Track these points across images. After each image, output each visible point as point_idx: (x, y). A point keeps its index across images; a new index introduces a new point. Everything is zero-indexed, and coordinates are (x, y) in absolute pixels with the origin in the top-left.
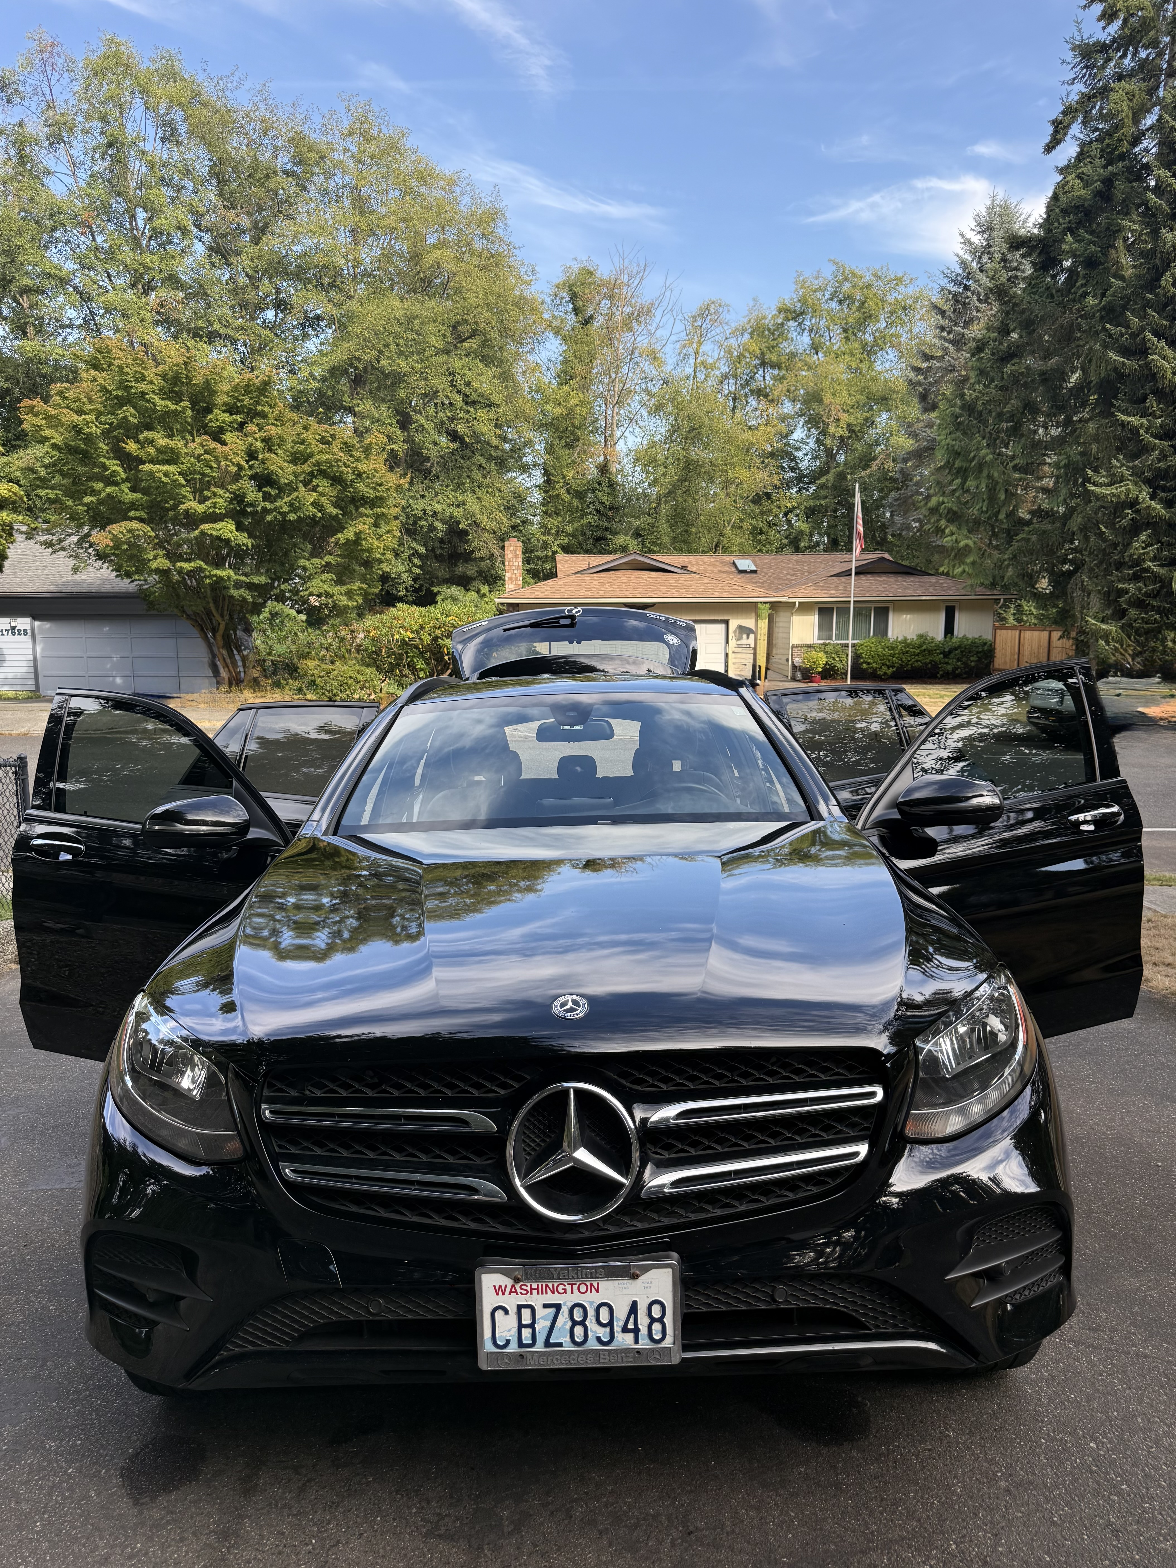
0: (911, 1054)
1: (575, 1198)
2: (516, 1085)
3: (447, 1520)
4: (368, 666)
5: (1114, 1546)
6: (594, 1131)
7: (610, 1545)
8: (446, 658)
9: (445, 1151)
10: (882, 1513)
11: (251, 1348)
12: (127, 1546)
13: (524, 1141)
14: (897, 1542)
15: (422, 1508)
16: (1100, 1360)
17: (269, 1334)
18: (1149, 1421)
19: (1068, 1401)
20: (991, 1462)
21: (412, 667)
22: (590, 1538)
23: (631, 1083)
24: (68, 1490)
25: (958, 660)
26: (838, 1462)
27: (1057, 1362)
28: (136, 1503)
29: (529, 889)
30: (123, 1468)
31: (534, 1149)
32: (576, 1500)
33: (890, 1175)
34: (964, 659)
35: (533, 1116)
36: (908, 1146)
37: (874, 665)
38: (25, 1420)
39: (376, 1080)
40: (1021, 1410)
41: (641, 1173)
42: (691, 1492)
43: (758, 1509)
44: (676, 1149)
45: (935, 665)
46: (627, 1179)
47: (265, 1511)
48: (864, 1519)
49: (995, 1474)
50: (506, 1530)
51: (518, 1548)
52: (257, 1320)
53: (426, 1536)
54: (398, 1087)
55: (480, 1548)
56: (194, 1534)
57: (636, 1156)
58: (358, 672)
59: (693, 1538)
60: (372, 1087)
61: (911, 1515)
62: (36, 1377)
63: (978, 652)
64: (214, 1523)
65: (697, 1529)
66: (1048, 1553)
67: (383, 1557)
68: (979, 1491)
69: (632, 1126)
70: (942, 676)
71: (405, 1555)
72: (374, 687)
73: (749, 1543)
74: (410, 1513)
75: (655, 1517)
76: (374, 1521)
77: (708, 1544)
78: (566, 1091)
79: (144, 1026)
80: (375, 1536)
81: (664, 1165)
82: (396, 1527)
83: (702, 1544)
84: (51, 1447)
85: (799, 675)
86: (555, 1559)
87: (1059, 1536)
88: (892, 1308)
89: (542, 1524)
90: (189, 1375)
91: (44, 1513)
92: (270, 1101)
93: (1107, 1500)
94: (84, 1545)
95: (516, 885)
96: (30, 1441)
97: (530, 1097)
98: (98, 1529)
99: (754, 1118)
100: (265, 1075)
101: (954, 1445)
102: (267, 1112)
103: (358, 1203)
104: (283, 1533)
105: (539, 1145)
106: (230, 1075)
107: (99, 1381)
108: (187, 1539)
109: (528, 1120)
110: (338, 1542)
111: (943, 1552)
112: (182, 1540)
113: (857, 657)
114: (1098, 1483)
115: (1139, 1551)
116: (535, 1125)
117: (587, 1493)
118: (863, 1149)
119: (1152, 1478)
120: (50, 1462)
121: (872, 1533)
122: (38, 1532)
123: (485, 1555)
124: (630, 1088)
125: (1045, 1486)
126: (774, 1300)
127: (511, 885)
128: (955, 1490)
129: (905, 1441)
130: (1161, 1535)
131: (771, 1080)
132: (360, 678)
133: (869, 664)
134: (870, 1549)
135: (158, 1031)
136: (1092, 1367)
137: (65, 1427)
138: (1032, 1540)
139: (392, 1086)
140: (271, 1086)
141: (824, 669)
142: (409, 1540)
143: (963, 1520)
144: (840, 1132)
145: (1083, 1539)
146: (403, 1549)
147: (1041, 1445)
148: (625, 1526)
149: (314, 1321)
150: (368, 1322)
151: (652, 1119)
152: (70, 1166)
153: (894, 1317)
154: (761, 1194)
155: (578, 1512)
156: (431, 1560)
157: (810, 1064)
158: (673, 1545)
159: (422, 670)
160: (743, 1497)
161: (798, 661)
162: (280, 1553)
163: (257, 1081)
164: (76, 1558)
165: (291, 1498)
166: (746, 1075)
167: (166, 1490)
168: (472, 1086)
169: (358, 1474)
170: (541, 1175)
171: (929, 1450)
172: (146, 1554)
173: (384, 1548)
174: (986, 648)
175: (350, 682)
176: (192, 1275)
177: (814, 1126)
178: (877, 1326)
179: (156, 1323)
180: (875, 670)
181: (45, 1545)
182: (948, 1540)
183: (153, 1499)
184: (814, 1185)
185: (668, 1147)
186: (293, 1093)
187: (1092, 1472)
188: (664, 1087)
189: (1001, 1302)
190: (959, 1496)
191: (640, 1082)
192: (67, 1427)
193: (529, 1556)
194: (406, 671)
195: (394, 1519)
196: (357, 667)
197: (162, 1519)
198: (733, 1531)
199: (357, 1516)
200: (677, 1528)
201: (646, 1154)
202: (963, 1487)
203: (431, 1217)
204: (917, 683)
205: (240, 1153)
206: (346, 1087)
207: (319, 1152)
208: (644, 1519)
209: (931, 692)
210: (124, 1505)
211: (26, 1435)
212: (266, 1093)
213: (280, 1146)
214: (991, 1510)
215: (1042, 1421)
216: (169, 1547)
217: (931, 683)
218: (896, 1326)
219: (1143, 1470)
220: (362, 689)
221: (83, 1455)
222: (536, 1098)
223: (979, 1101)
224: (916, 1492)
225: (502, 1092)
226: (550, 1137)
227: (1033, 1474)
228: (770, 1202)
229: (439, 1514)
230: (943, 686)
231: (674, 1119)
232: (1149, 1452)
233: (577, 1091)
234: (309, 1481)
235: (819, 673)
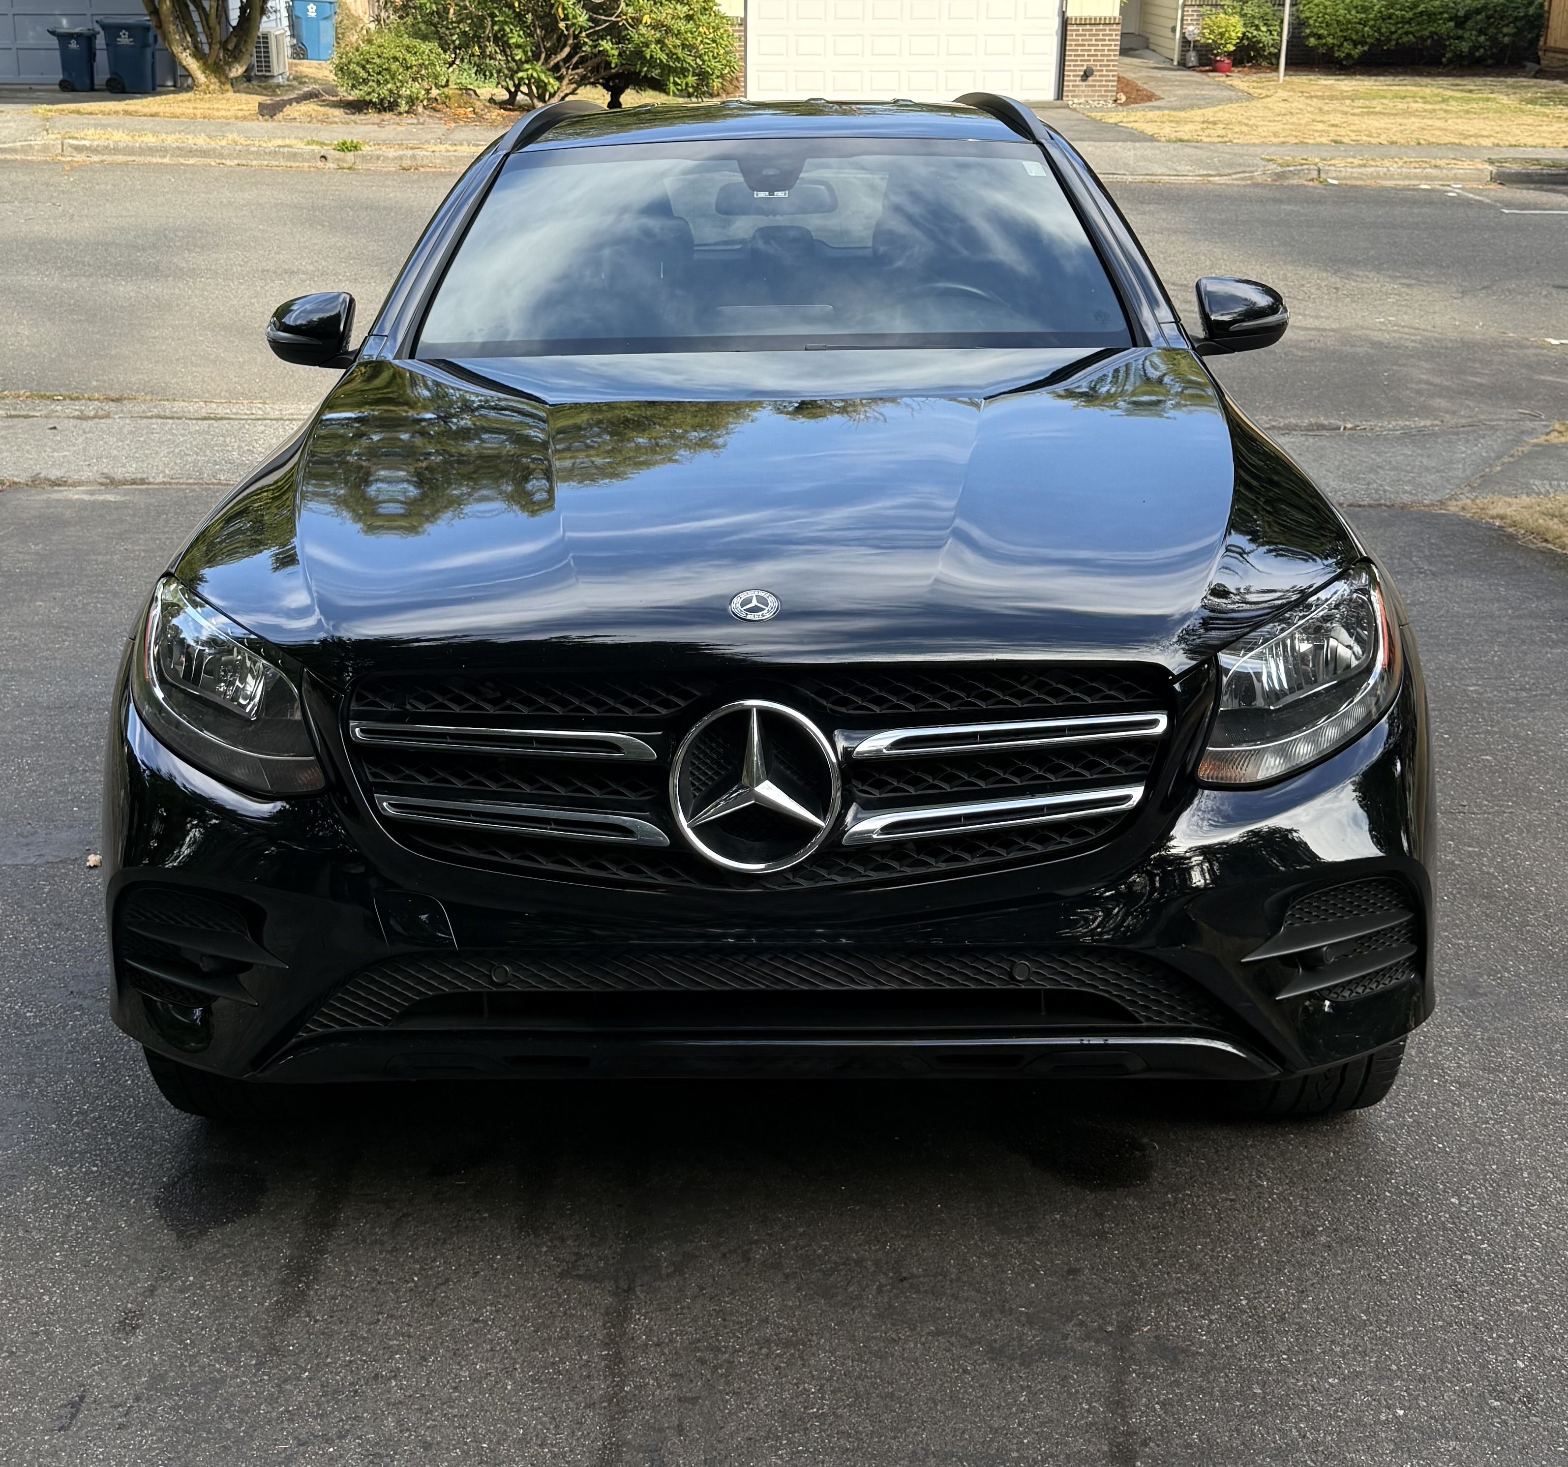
0: (1212, 673)
1: (758, 845)
2: (682, 704)
3: (587, 1260)
4: (425, 38)
5: (1454, 1307)
6: (783, 763)
7: (799, 1289)
8: (562, 25)
9: (590, 784)
10: (1156, 1265)
11: (338, 1028)
12: (176, 1280)
13: (692, 774)
14: (1170, 1295)
15: (555, 1246)
16: (1489, 1106)
17: (361, 1010)
18: (1538, 1176)
19: (1434, 1151)
20: (1315, 1215)
21: (500, 40)
22: (773, 1282)
23: (833, 703)
24: (90, 1219)
25: (1481, 32)
26: (1107, 1210)
27: (1429, 1105)
28: (180, 1235)
29: (703, 444)
30: (157, 1198)
31: (705, 784)
32: (756, 1242)
33: (1172, 826)
34: (1492, 31)
35: (705, 743)
36: (1200, 791)
37: (1330, 40)
38: (18, 1143)
39: (498, 694)
40: (1365, 1159)
41: (842, 816)
42: (907, 1236)
43: (994, 1256)
44: (889, 787)
45: (1439, 42)
46: (824, 820)
47: (350, 1247)
48: (1132, 1271)
49: (1315, 1228)
50: (664, 1271)
51: (680, 1291)
52: (349, 992)
53: (562, 1275)
54: (528, 702)
55: (630, 1290)
56: (261, 1268)
57: (836, 795)
58: (408, 49)
59: (906, 1284)
60: (494, 702)
61: (1194, 1267)
62: (22, 1096)
63: (1517, 19)
64: (285, 1257)
65: (913, 1276)
66: (1366, 1312)
67: (506, 1296)
68: (1289, 1245)
69: (834, 760)
70: (1450, 61)
71: (535, 1295)
72: (436, 77)
73: (978, 1291)
74: (540, 1252)
75: (859, 1262)
76: (493, 1259)
77: (926, 1292)
78: (747, 712)
79: (175, 621)
80: (495, 1276)
81: (872, 807)
82: (522, 1265)
83: (918, 1292)
84: (58, 1173)
85: (1192, 58)
86: (727, 1303)
87: (1385, 1295)
88: (1170, 997)
89: (711, 1266)
90: (260, 1060)
91: (63, 1243)
92: (359, 716)
93: (1458, 1259)
94: (121, 1277)
95: (681, 437)
96: (29, 1167)
97: (699, 718)
98: (135, 1261)
99: (992, 750)
100: (354, 684)
101: (1267, 1195)
102: (357, 730)
103: (476, 846)
104: (376, 1270)
105: (711, 779)
106: (305, 686)
107: (109, 1101)
108: (252, 1274)
109: (698, 748)
110: (447, 1281)
111: (1230, 1307)
112: (245, 1274)
113: (1298, 25)
114: (1451, 1242)
115: (1485, 1311)
116: (704, 752)
117: (770, 1235)
118: (1137, 793)
119: (1526, 1238)
120: (60, 1190)
121: (1140, 1286)
122: (59, 1263)
123: (637, 1297)
124: (831, 710)
125: (1379, 1241)
126: (1013, 979)
127: (674, 437)
128: (1259, 1244)
129: (1200, 1189)
130: (1519, 1297)
131: (1019, 704)
132: (412, 60)
133: (1320, 37)
134: (1135, 1301)
135: (198, 627)
136: (1477, 1113)
137: (72, 1153)
138: (1349, 1298)
139: (520, 702)
140: (360, 698)
141: (1239, 47)
142: (539, 1280)
143: (1262, 1276)
144: (1108, 770)
145: (1415, 1299)
146: (531, 1289)
147: (1385, 1197)
148: (819, 1270)
149: (420, 993)
150: (490, 994)
151: (858, 749)
152: (21, 835)
153: (1171, 1008)
154: (998, 846)
155: (758, 1255)
156: (568, 1301)
157: (1073, 684)
158: (880, 1290)
159: (518, 46)
160: (976, 1244)
161: (1192, 30)
162: (373, 1290)
163: (343, 691)
164: (112, 1289)
165: (383, 1234)
166: (985, 697)
167: (219, 1223)
168: (624, 703)
169: (470, 1210)
170: (711, 813)
171: (1231, 1200)
172: (202, 1287)
173: (507, 1287)
174: (1532, 10)
175: (394, 66)
176: (258, 938)
177: (1075, 762)
178: (1149, 1019)
179: (213, 998)
180: (1331, 49)
181: (71, 1276)
182: (1238, 1295)
183: (203, 1232)
184: (1070, 837)
185: (879, 785)
186: (390, 708)
187: (1445, 1229)
188: (877, 710)
189: (1318, 997)
190: (1262, 1250)
191: (845, 702)
192: (76, 1152)
193: (694, 1298)
194: (491, 48)
195: (519, 1258)
196: (407, 41)
197: (217, 1252)
198: (959, 1279)
199: (470, 1254)
200: (885, 1274)
201: (850, 792)
202: (1270, 1241)
203: (571, 865)
204: (1405, 73)
205: (321, 784)
206: (459, 701)
207: (425, 782)
208: (844, 1264)
209: (1428, 91)
210: (166, 1237)
211: (23, 1160)
212: (354, 706)
213: (374, 775)
214: (1301, 1266)
215: (1392, 1173)
216: (230, 1281)
217: (1429, 75)
218: (1174, 1019)
219: (1515, 1229)
220: (414, 80)
221: (103, 1183)
222: (707, 719)
223: (1307, 739)
224: (1205, 1245)
225: (664, 712)
226: (725, 769)
227: (1366, 1229)
228: (1011, 856)
229: (576, 1254)
230: (1451, 80)
231: (887, 748)
232: (1528, 1210)
233: (762, 712)
234: (405, 1215)
235: (1229, 54)
